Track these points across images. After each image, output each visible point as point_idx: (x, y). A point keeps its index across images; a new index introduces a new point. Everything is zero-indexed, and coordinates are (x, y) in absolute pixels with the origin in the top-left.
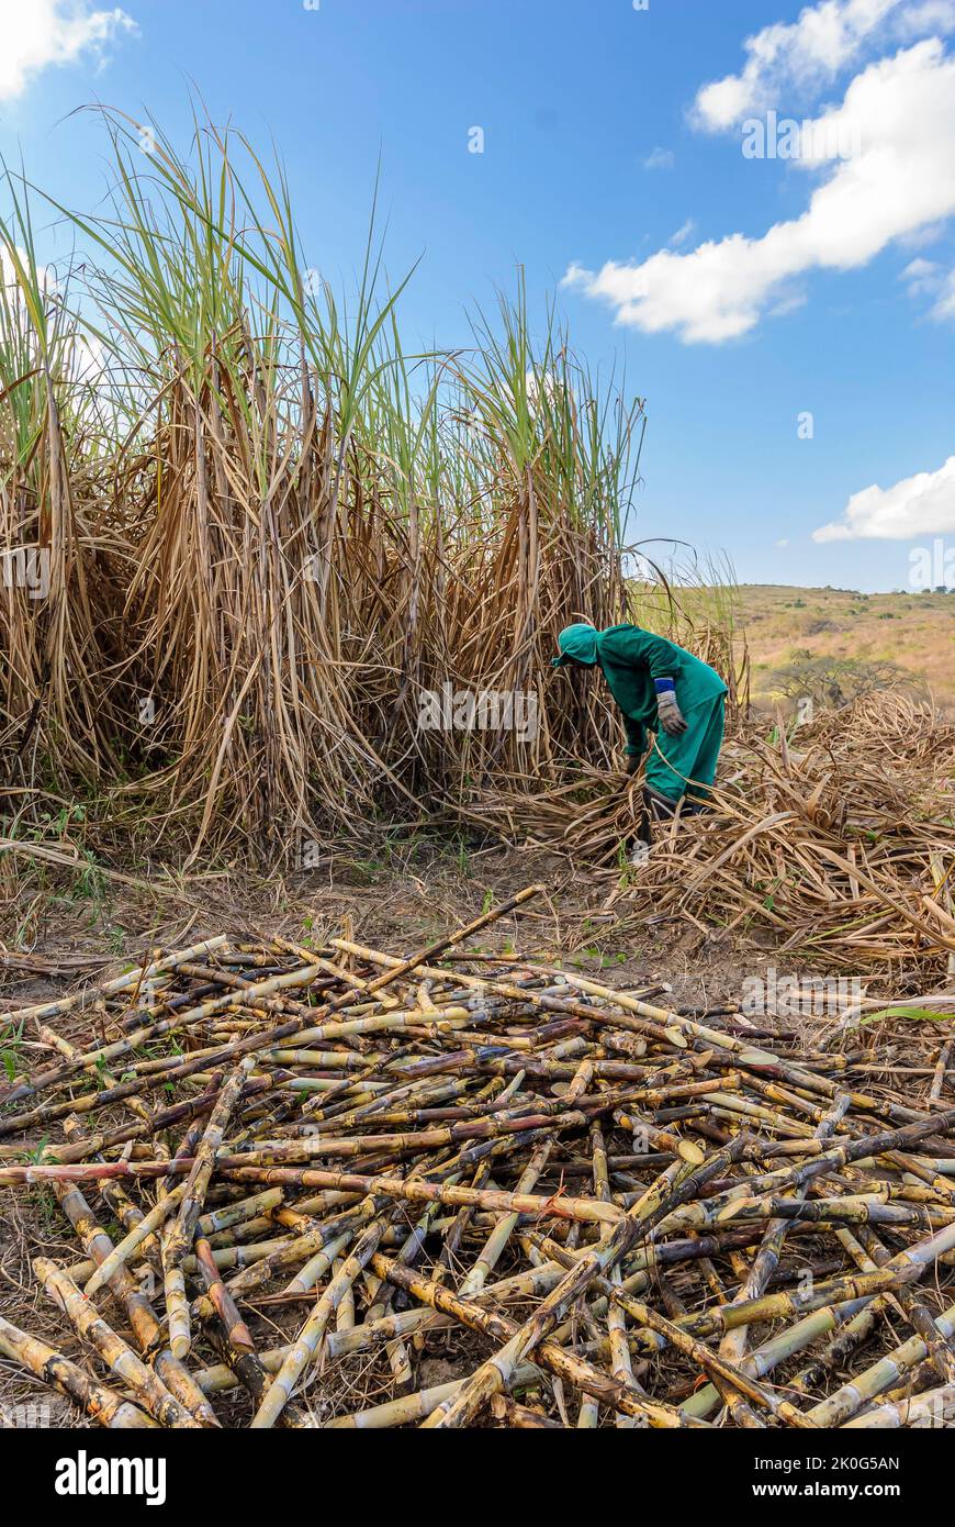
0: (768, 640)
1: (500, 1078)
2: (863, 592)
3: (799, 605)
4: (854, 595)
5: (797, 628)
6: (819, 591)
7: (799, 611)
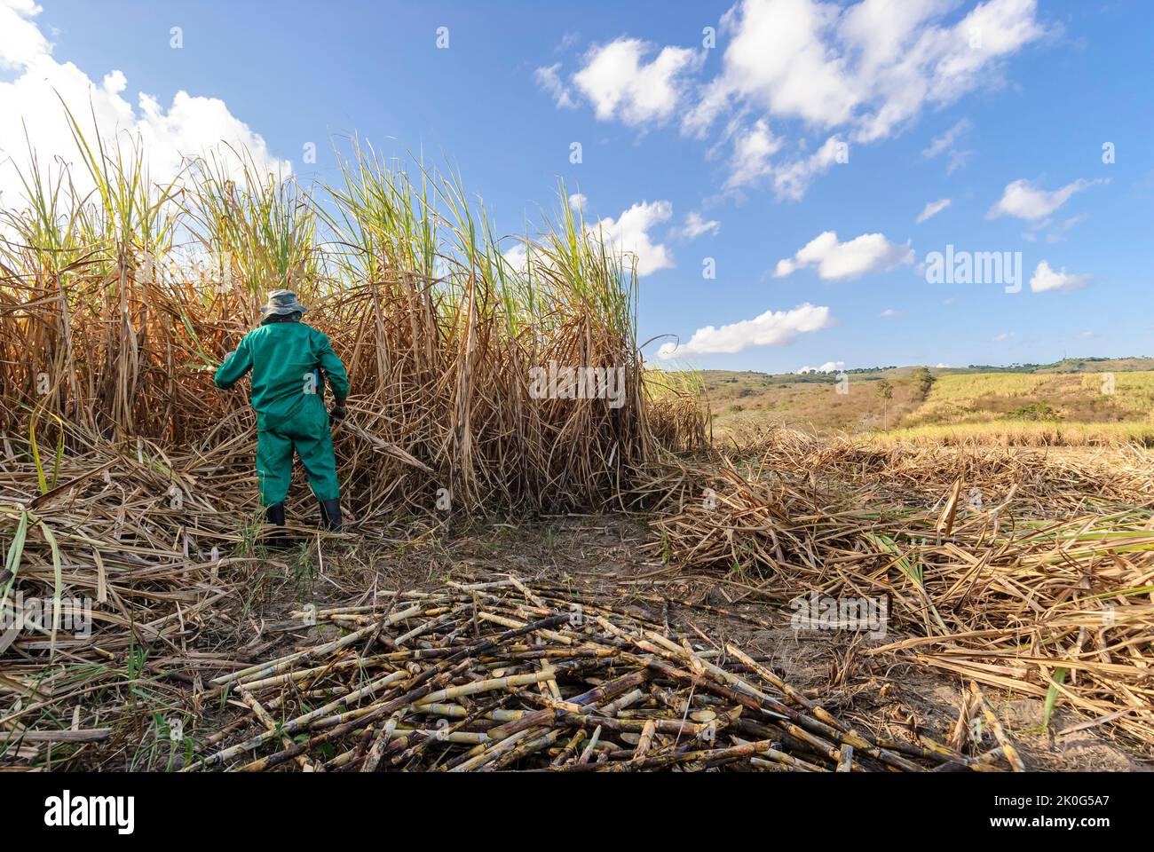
0: (717, 401)
1: (583, 731)
2: (769, 374)
3: (735, 381)
4: (764, 375)
5: (733, 393)
6: (745, 373)
7: (734, 384)
